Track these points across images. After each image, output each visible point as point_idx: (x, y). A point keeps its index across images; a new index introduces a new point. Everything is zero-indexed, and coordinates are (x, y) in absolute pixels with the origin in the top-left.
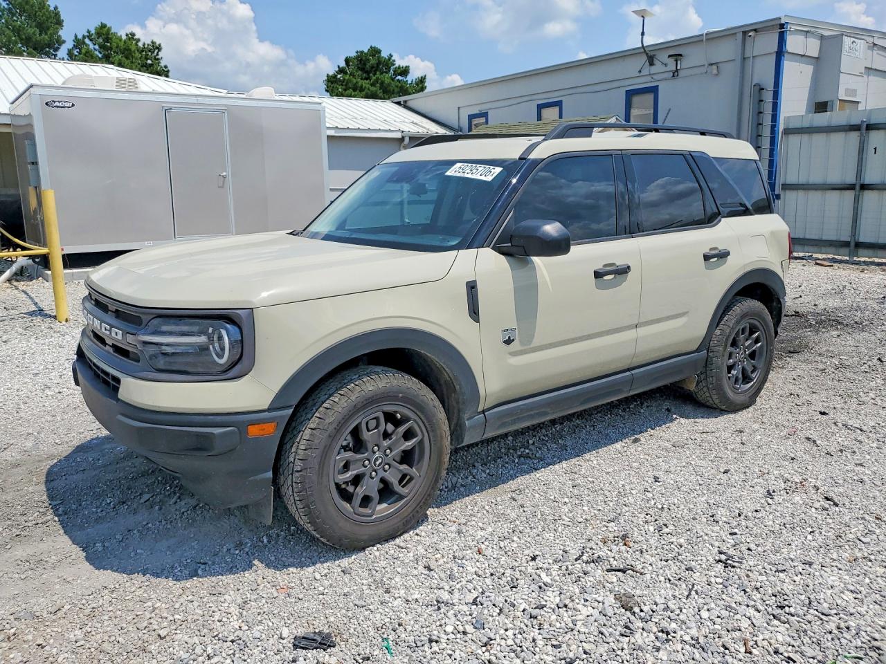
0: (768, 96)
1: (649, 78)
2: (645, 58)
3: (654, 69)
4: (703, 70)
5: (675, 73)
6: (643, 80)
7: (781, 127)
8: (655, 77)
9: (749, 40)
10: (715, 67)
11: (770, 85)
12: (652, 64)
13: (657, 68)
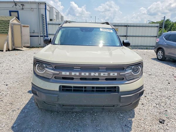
0: (44, 17)
1: (15, 9)
2: (14, 4)
3: (16, 7)
4: (30, 9)
5: (23, 9)
6: (13, 9)
7: (47, 23)
8: (17, 9)
9: (39, 5)
10: (32, 9)
11: (44, 14)
12: (16, 6)
13: (17, 7)
